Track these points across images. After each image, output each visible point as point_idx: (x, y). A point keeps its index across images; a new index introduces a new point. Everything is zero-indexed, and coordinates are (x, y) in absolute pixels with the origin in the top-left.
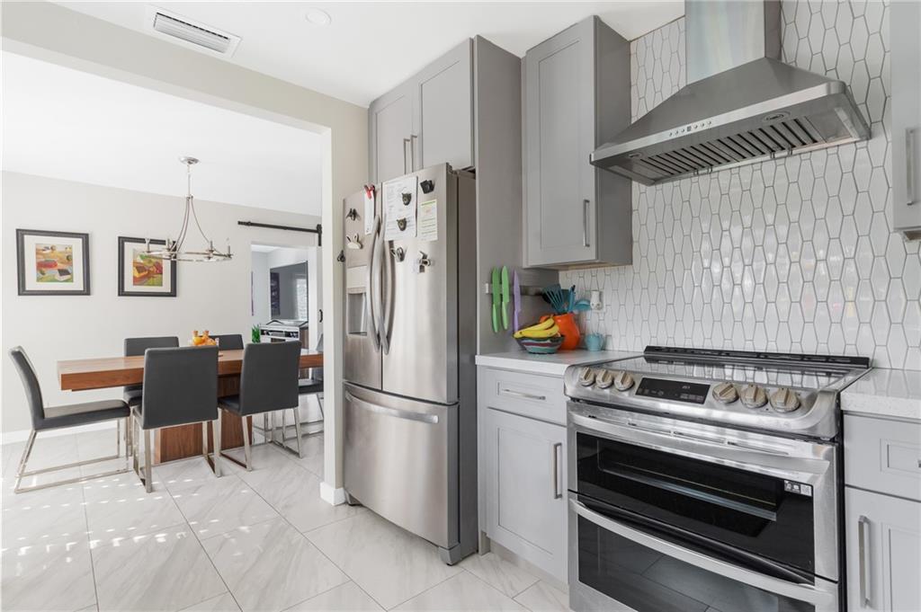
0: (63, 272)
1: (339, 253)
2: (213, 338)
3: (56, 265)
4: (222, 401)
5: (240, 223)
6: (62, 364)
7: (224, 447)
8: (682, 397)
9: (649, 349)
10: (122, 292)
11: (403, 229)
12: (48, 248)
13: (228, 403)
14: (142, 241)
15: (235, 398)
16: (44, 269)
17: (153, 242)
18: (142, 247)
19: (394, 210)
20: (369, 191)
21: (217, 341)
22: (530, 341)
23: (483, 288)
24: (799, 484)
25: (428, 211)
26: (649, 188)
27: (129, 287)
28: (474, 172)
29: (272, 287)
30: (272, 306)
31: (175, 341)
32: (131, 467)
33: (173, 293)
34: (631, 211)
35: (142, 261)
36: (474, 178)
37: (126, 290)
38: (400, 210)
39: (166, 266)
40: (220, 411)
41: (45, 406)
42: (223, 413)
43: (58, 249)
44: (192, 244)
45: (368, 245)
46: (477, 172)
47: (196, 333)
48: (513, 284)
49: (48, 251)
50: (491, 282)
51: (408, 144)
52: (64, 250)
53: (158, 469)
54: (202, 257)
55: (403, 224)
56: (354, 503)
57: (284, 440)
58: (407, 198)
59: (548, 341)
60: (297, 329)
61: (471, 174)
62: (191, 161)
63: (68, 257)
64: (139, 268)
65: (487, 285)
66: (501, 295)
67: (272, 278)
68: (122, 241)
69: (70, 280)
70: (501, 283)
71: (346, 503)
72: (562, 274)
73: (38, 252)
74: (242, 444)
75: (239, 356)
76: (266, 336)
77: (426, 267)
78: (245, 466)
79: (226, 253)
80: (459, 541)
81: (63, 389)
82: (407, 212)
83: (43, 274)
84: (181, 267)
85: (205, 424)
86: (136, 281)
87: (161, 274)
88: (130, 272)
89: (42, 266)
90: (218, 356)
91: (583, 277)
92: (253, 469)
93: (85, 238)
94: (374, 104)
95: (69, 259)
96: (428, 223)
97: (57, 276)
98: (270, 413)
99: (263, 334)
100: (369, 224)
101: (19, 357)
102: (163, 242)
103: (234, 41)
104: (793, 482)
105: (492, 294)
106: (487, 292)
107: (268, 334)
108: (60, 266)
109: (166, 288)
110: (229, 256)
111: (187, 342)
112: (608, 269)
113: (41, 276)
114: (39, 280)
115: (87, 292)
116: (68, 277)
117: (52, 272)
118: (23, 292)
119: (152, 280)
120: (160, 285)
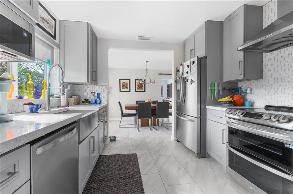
0: (126, 87)
1: (175, 81)
2: (151, 101)
4: (152, 115)
5: (158, 74)
6: (126, 105)
7: (153, 126)
8: (255, 117)
9: (266, 106)
10: (136, 91)
11: (187, 74)
13: (154, 115)
14: (138, 80)
15: (155, 115)
17: (140, 80)
18: (138, 81)
19: (186, 69)
20: (181, 65)
21: (152, 102)
22: (222, 102)
23: (209, 88)
24: (289, 145)
25: (193, 69)
26: (269, 53)
27: (137, 90)
28: (206, 57)
29: (167, 89)
30: (167, 94)
31: (145, 101)
32: (136, 127)
33: (145, 91)
34: (262, 62)
35: (139, 84)
36: (206, 59)
38: (187, 69)
39: (143, 85)
40: (152, 117)
41: (123, 113)
42: (153, 118)
43: (126, 83)
44: (148, 80)
45: (180, 78)
46: (207, 57)
47: (148, 100)
48: (219, 86)
49: (124, 83)
50: (211, 86)
51: (191, 51)
53: (141, 128)
54: (149, 83)
55: (187, 73)
56: (178, 141)
57: (166, 126)
58: (188, 66)
59: (228, 103)
61: (205, 58)
62: (147, 62)
64: (139, 86)
65: (210, 87)
66: (215, 90)
67: (167, 87)
68: (136, 80)
69: (127, 89)
70: (215, 86)
71: (176, 141)
72: (239, 83)
73: (122, 83)
74: (156, 126)
75: (156, 105)
77: (193, 83)
78: (156, 130)
80: (200, 153)
81: (126, 109)
82: (188, 70)
84: (146, 85)
85: (149, 119)
86: (138, 89)
88: (137, 87)
89: (123, 86)
90: (151, 105)
91: (246, 84)
92: (158, 131)
93: (129, 80)
94: (184, 42)
95: (127, 84)
96: (193, 72)
97: (125, 88)
98: (163, 119)
99: (165, 101)
100: (181, 72)
101: (119, 103)
102: (141, 80)
103: (152, 37)
104: (287, 144)
105: (211, 90)
106: (210, 89)
108: (126, 86)
109: (143, 90)
110: (155, 82)
111: (147, 101)
112: (254, 81)
114: (123, 89)
115: (130, 91)
116: (127, 88)
117: (125, 87)
118: (120, 91)
119: (141, 88)
120: (142, 89)
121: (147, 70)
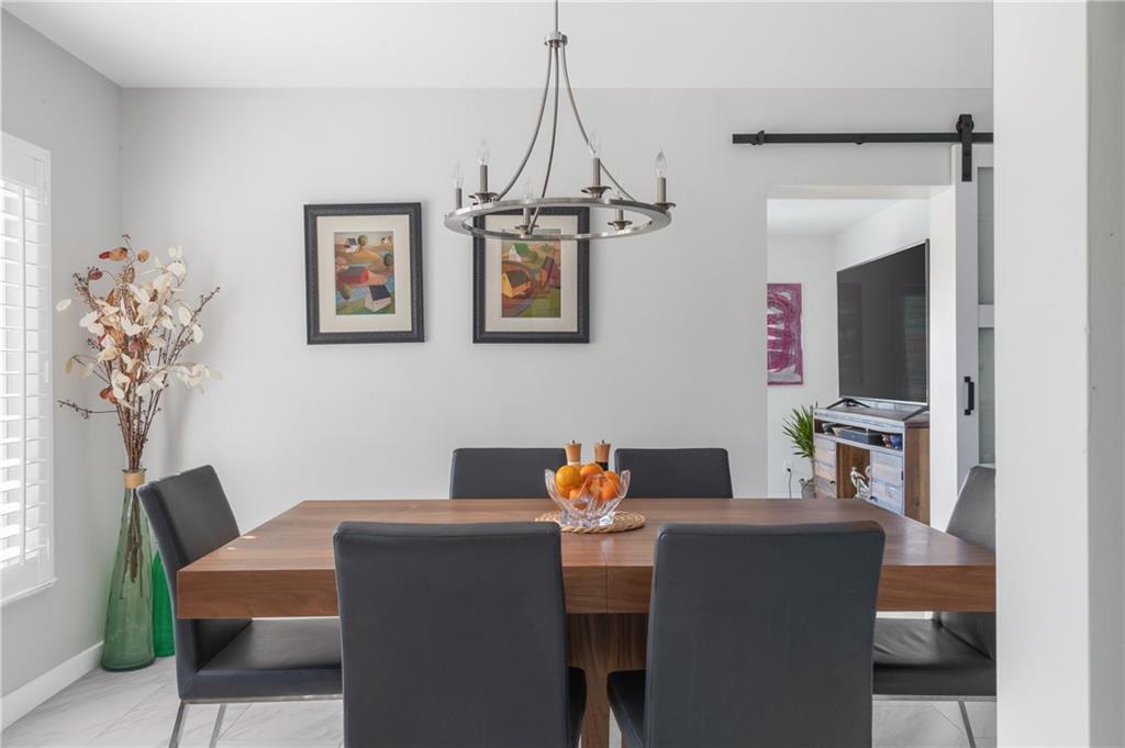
3: (367, 278)
5: (738, 139)
10: (480, 333)
12: (352, 241)
16: (347, 287)
27: (495, 323)
33: (582, 336)
35: (518, 259)
37: (488, 329)
39: (568, 266)
43: (372, 242)
49: (354, 248)
52: (379, 243)
60: (898, 427)
63: (385, 258)
64: (513, 273)
69: (389, 309)
73: (339, 252)
76: (826, 435)
79: (653, 199)
83: (347, 298)
86: (510, 308)
87: (559, 288)
88: (496, 286)
89: (345, 279)
93: (414, 211)
95: (388, 261)
97: (369, 302)
99: (820, 430)
107: (830, 431)
108: (375, 279)
109: (567, 321)
110: (663, 207)
113: (343, 300)
114: (340, 310)
115: (417, 334)
116: (385, 302)
117: (361, 293)
118: (315, 336)
119: (540, 303)
120: (557, 313)
121: (558, 42)
